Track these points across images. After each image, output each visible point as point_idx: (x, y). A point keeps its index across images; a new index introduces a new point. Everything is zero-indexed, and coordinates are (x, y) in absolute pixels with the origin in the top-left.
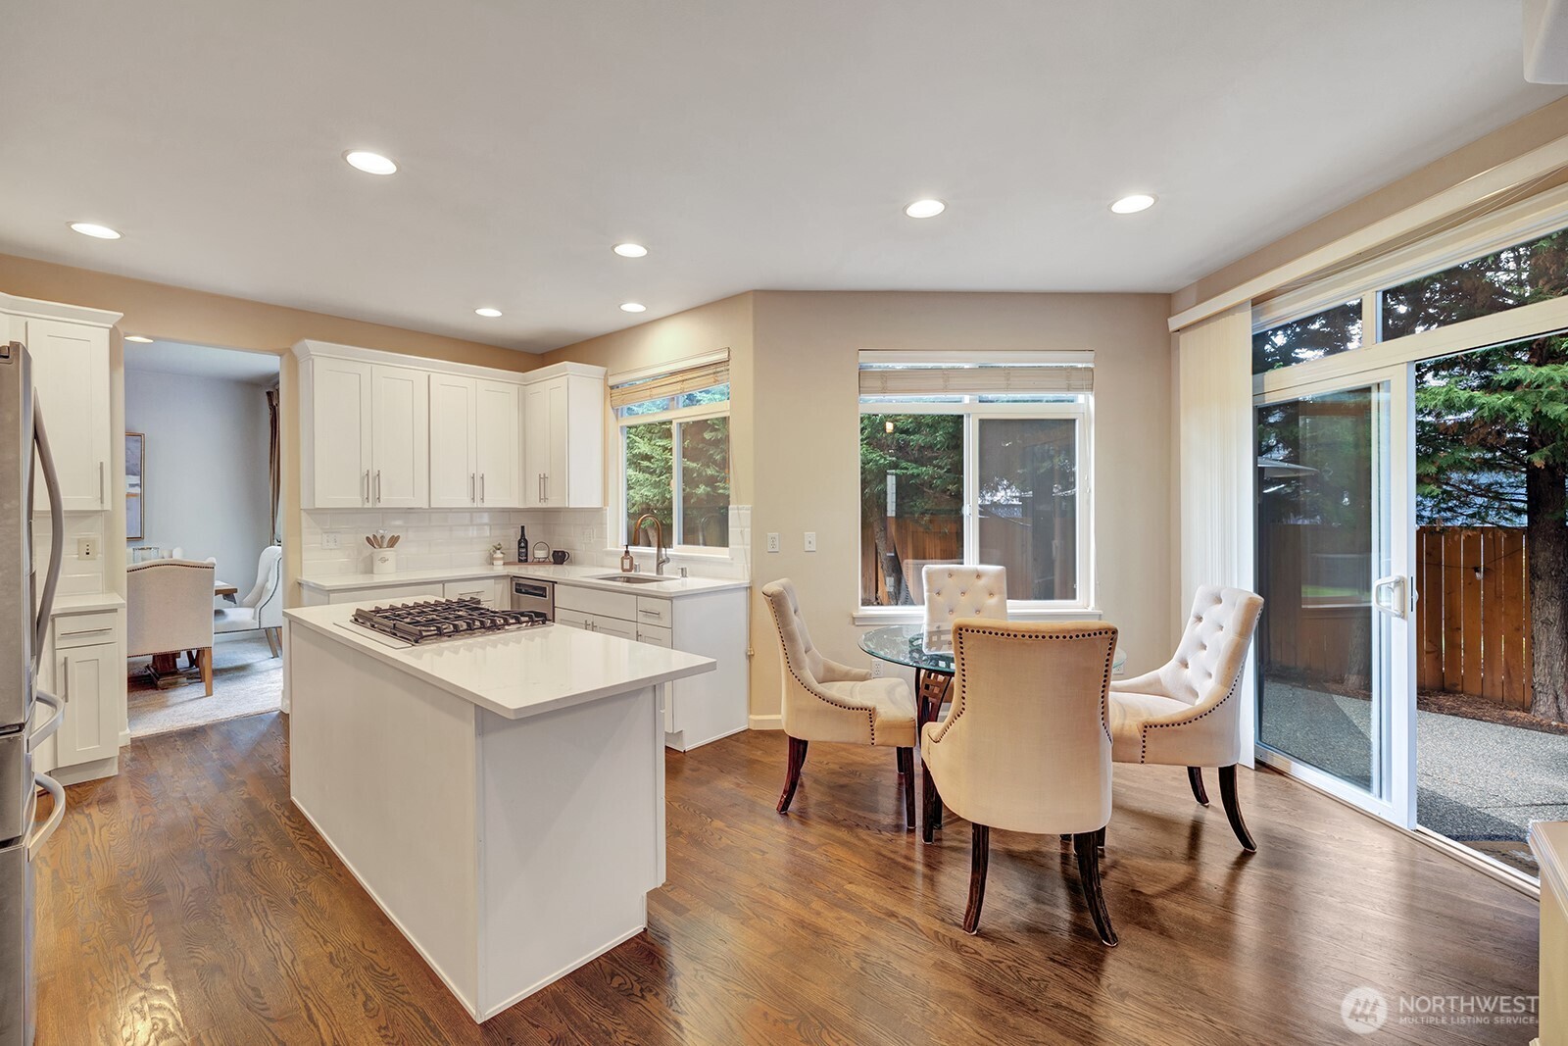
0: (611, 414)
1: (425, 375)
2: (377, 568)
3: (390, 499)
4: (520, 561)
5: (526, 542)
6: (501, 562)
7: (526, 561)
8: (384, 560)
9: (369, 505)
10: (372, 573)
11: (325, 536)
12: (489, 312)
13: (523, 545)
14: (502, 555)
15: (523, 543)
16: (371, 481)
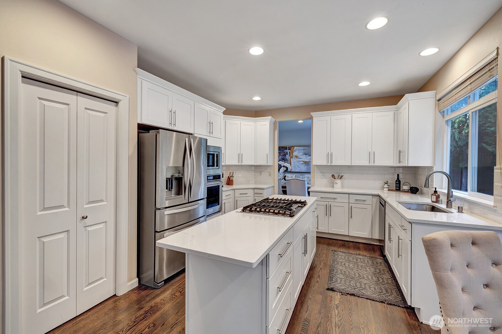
0: (439, 115)
1: (350, 116)
2: (335, 185)
3: (337, 162)
4: (396, 190)
5: (400, 181)
6: (387, 189)
7: (400, 190)
8: (336, 183)
9: (329, 164)
10: (333, 187)
11: (321, 174)
12: (364, 84)
13: (397, 182)
14: (387, 186)
15: (398, 182)
16: (330, 156)
